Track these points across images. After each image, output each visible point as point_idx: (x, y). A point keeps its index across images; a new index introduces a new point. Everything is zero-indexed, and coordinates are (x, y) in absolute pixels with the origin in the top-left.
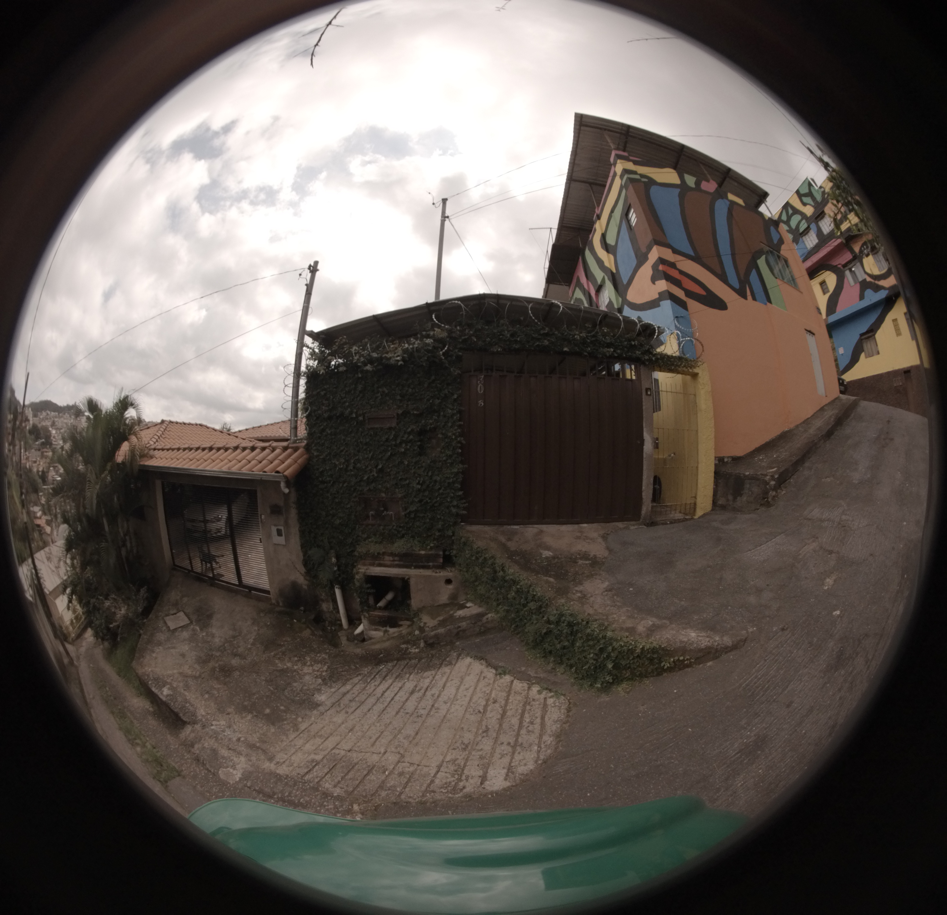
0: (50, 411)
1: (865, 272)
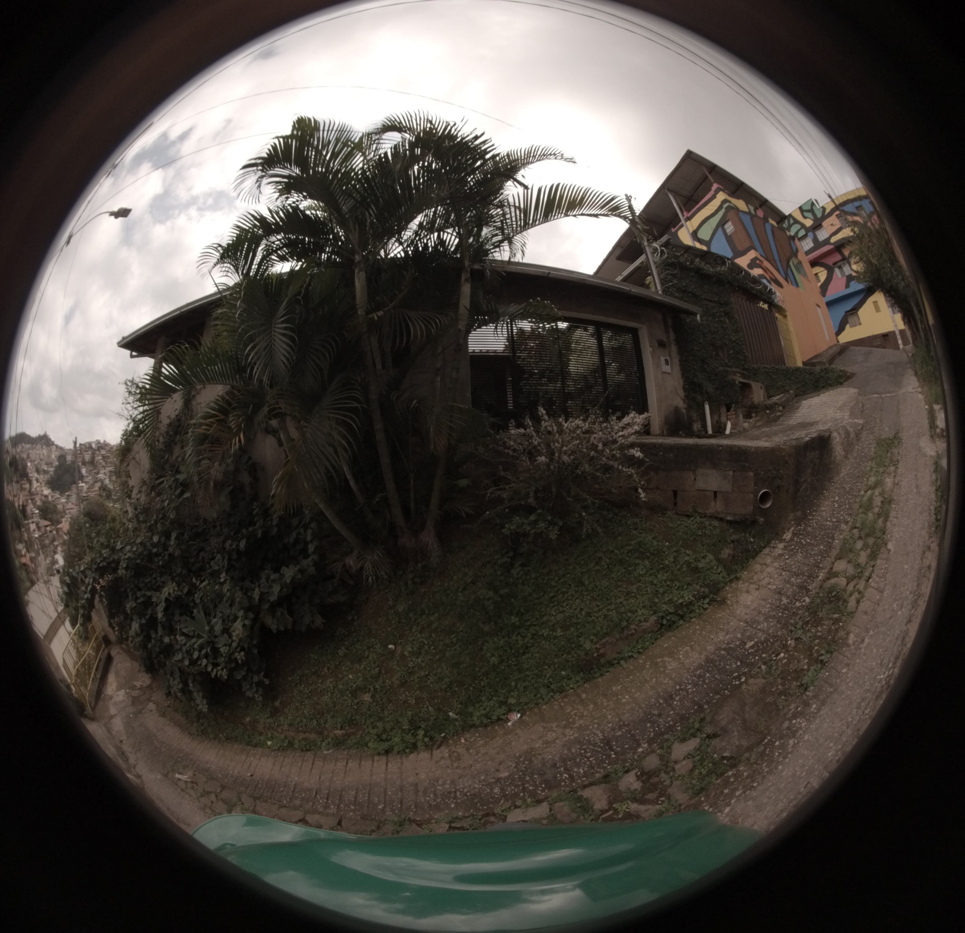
0: (25, 443)
1: (852, 269)
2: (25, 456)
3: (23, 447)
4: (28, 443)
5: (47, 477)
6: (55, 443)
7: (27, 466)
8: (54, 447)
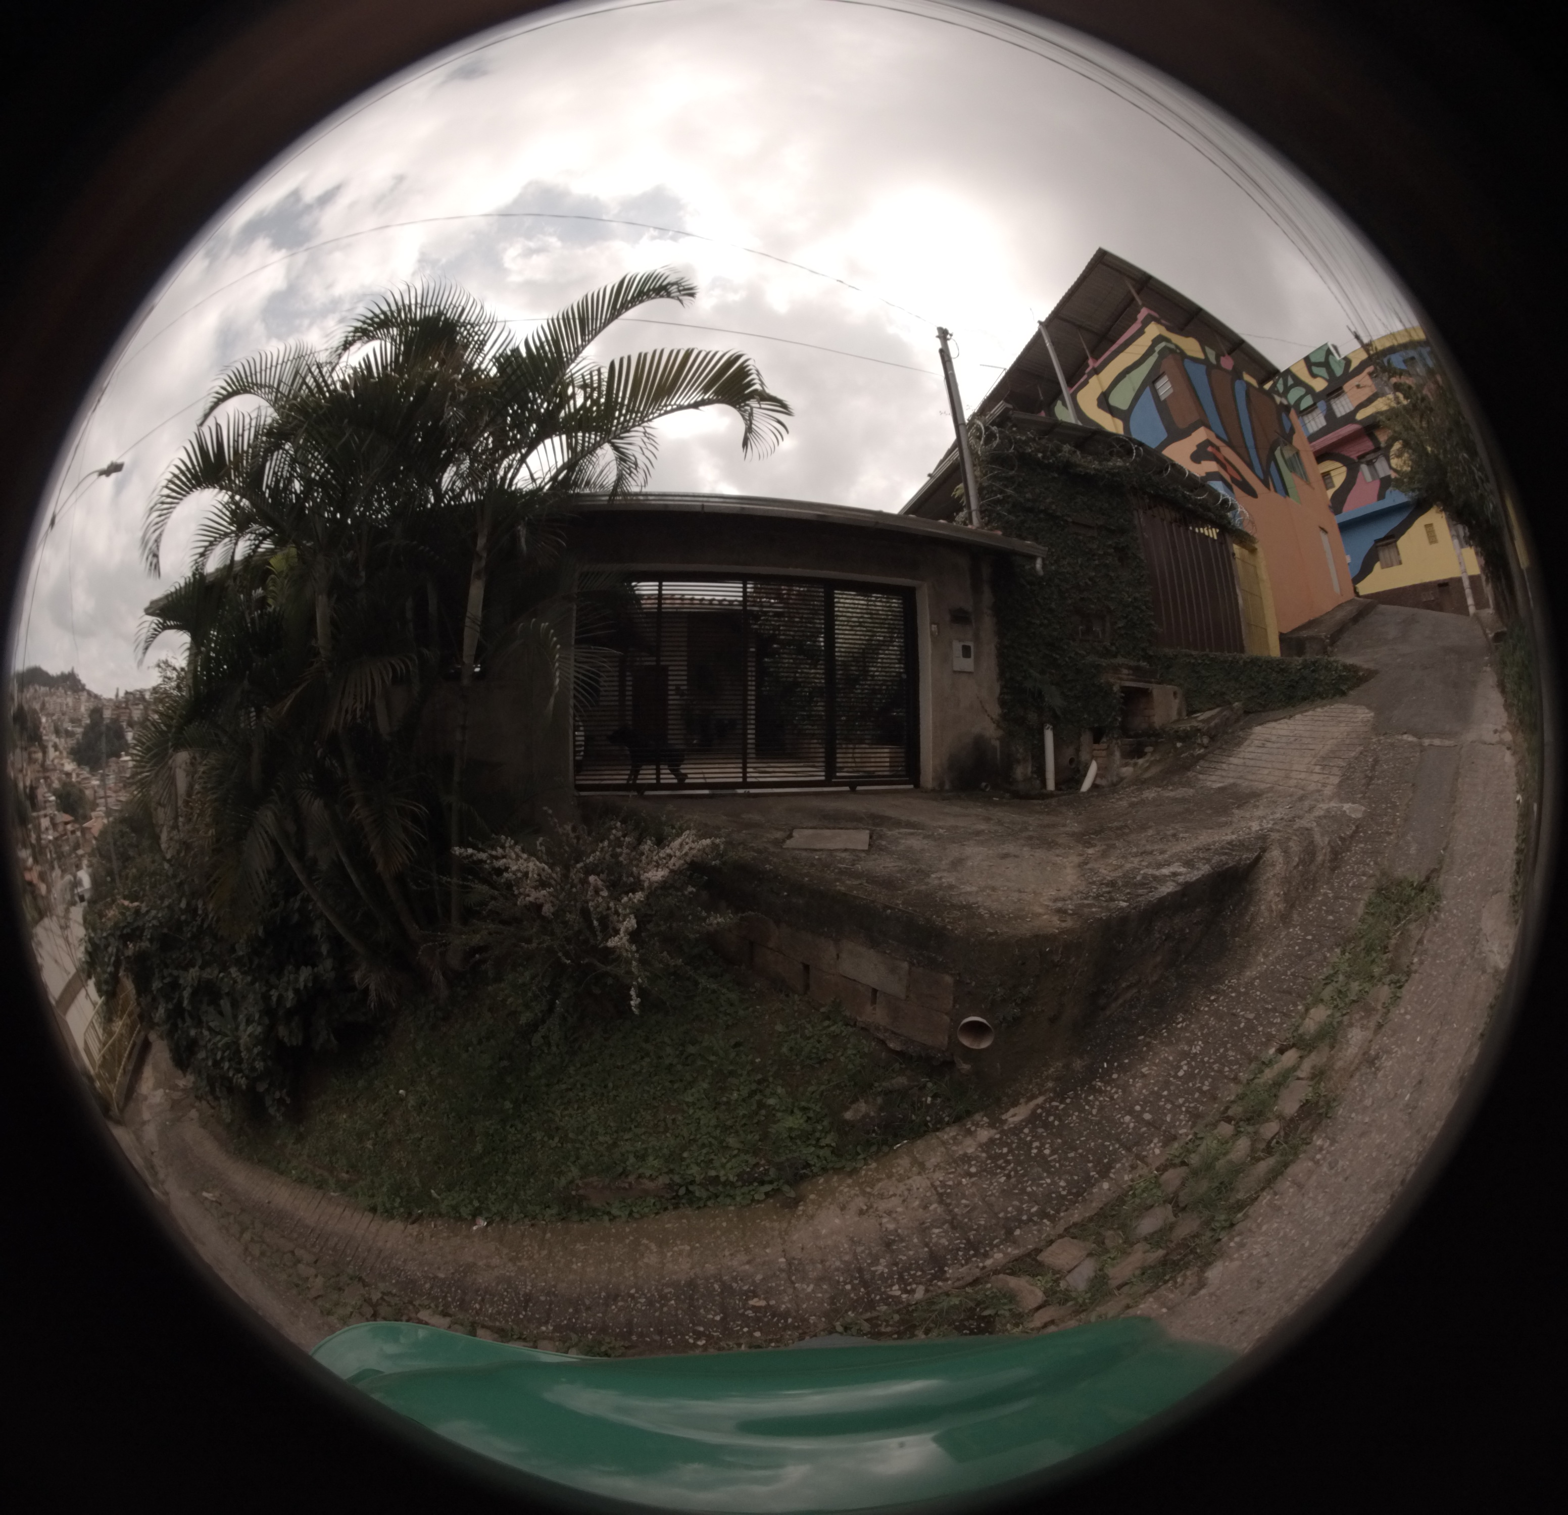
0: (39, 684)
1: (1391, 467)
2: (37, 706)
3: (36, 691)
4: (45, 685)
5: (72, 742)
6: (88, 687)
7: (40, 723)
8: (85, 694)
